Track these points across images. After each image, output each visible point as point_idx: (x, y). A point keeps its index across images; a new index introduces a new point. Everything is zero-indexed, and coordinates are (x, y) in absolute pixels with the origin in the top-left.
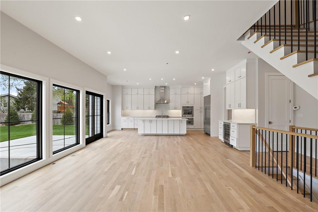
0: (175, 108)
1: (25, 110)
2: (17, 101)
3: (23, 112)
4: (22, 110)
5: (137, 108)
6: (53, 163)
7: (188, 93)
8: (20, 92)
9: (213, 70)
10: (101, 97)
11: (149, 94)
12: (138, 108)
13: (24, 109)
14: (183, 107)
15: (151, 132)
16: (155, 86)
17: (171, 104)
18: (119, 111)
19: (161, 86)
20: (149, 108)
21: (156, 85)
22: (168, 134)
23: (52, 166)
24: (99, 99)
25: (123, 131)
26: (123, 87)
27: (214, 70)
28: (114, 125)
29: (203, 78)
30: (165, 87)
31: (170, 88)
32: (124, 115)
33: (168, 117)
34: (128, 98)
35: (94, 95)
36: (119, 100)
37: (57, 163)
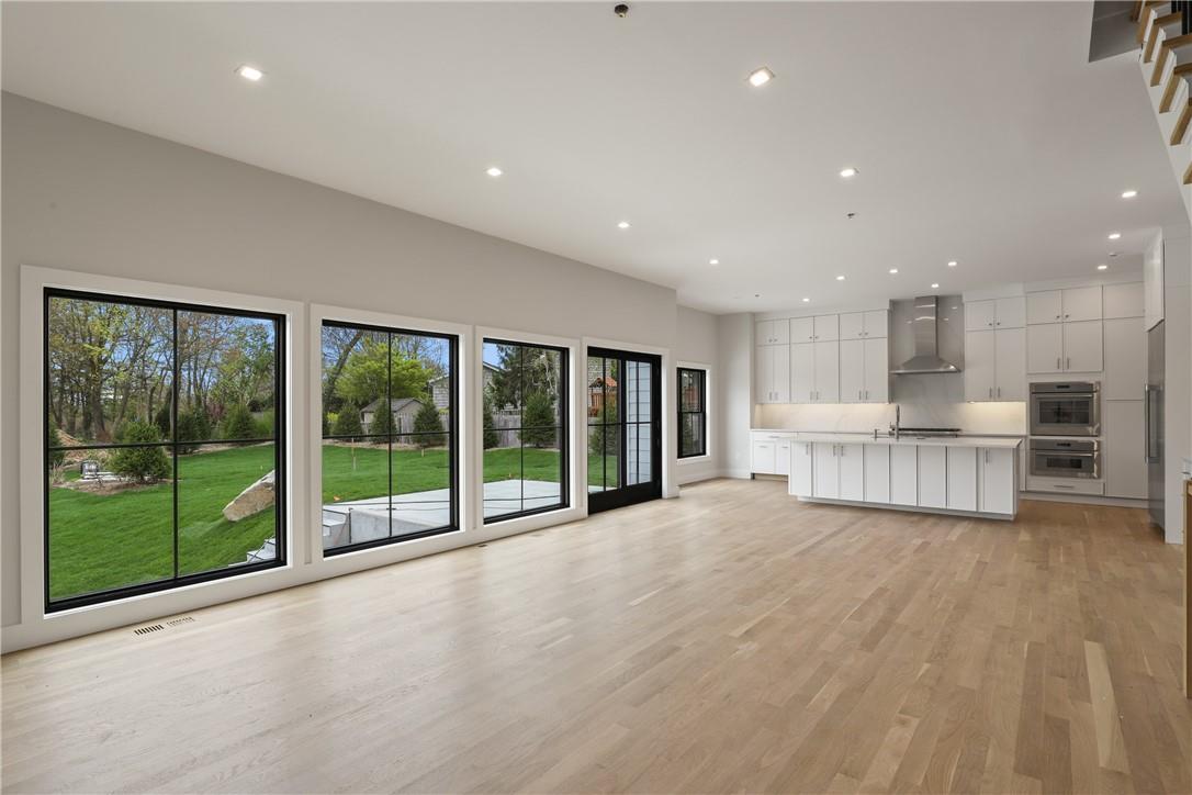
0: (995, 395)
1: (516, 407)
2: (497, 382)
3: (511, 413)
4: (509, 407)
5: (811, 393)
6: (482, 544)
7: (1064, 319)
8: (504, 354)
9: (1129, 194)
10: (655, 361)
11: (864, 335)
12: (815, 397)
13: (514, 403)
14: (1037, 390)
15: (840, 494)
16: (891, 301)
17: (971, 375)
18: (740, 409)
19: (917, 298)
20: (864, 397)
21: (897, 296)
22: (946, 510)
23: (477, 550)
24: (645, 370)
25: (755, 483)
26: (755, 318)
27: (1139, 193)
28: (723, 460)
29: (1115, 236)
30: (938, 300)
31: (964, 299)
32: (762, 423)
33: (954, 432)
34: (776, 359)
35: (623, 357)
36: (742, 365)
37: (491, 547)
